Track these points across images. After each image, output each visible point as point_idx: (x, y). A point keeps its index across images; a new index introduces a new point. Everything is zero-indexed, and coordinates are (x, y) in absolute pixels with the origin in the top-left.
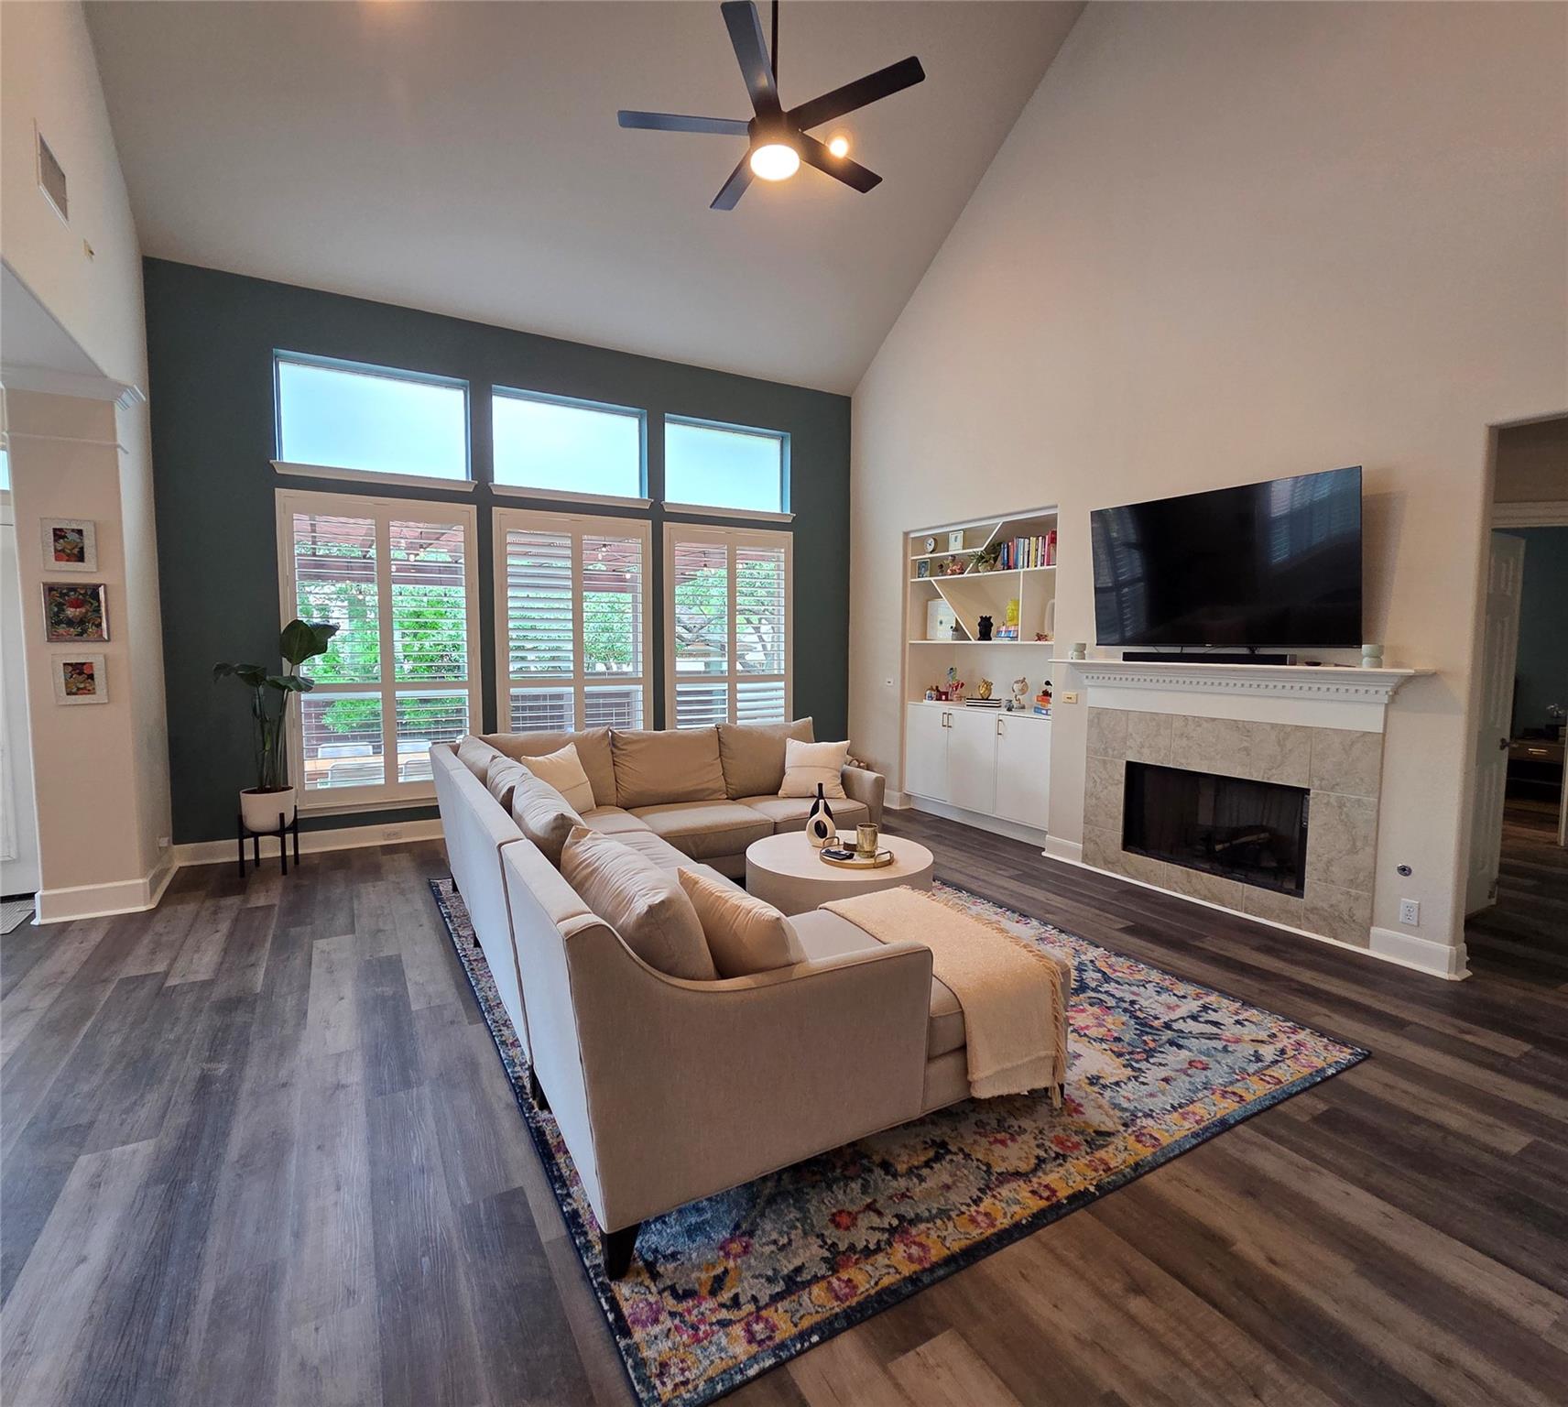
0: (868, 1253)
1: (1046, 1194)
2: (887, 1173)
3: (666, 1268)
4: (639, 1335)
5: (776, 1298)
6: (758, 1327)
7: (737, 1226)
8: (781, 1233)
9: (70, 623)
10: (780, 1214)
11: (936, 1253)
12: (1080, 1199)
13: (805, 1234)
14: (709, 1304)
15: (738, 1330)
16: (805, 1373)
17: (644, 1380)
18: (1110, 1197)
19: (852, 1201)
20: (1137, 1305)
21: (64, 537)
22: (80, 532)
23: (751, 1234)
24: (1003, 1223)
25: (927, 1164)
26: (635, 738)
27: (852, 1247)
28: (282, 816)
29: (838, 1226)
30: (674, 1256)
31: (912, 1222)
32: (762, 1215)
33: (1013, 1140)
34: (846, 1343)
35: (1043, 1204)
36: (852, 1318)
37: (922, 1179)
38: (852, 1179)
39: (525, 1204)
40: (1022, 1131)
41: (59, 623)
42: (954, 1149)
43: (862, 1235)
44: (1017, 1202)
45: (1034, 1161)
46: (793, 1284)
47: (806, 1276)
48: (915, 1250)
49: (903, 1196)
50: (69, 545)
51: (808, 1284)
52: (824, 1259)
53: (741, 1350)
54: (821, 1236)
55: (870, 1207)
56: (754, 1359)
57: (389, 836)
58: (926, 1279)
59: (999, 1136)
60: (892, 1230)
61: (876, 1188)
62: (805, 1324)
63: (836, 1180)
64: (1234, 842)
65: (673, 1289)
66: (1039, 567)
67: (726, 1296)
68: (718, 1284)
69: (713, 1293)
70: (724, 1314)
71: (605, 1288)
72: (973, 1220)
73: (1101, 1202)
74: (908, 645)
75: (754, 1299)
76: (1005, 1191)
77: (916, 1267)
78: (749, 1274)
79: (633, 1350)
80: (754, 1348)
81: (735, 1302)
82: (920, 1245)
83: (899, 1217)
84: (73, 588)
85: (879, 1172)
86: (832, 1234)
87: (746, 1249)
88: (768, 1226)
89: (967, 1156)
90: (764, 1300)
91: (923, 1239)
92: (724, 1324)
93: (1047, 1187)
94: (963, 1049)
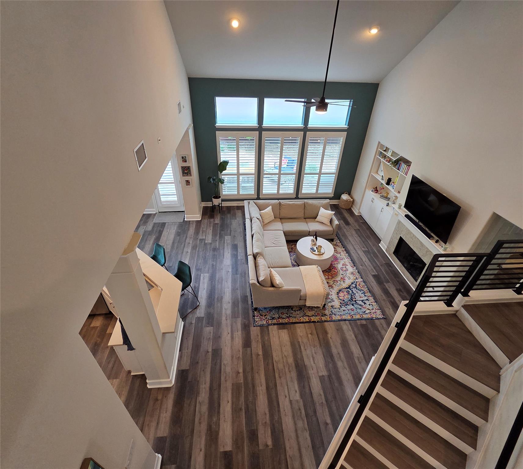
0: (283, 318)
1: (310, 320)
2: (292, 310)
3: (261, 312)
4: (255, 318)
5: (271, 319)
6: (267, 321)
7: (270, 310)
8: (275, 312)
9: (186, 173)
10: (276, 310)
11: (291, 321)
12: (314, 322)
13: (277, 313)
14: (264, 317)
15: (265, 321)
16: (270, 327)
17: (255, 322)
18: (318, 323)
19: (285, 312)
20: (310, 335)
21: (183, 158)
22: (185, 157)
23: (271, 311)
24: (302, 321)
25: (297, 310)
26: (285, 204)
27: (282, 317)
28: (219, 203)
29: (281, 314)
30: (262, 311)
31: (291, 317)
32: (273, 309)
33: (312, 311)
34: (276, 326)
35: (309, 321)
36: (277, 324)
37: (295, 312)
38: (287, 309)
39: (248, 298)
40: (314, 310)
41: (183, 173)
42: (302, 309)
43: (284, 316)
44: (305, 319)
45: (312, 315)
46: (273, 318)
47: (275, 318)
48: (289, 320)
49: (292, 313)
50: (184, 160)
51: (275, 319)
52: (278, 317)
53: (265, 323)
54: (279, 314)
55: (287, 313)
56: (266, 324)
57: (238, 204)
58: (288, 323)
59: (310, 310)
60: (288, 317)
61: (289, 311)
62: (272, 323)
63: (284, 308)
64: (414, 264)
65: (260, 314)
66: (404, 175)
67: (265, 317)
68: (265, 315)
69: (264, 316)
70: (265, 319)
71: (254, 311)
72: (298, 319)
73: (316, 323)
74: (371, 175)
75: (268, 318)
76: (305, 317)
77: (288, 322)
78: (269, 316)
79: (255, 319)
80: (266, 323)
81: (266, 318)
82: (290, 320)
83: (289, 316)
84: (185, 167)
85: (291, 309)
86: (280, 315)
87: (270, 313)
88: (274, 311)
89: (304, 311)
90: (269, 319)
91: (290, 319)
92: (264, 320)
93: (311, 319)
94: (306, 300)
